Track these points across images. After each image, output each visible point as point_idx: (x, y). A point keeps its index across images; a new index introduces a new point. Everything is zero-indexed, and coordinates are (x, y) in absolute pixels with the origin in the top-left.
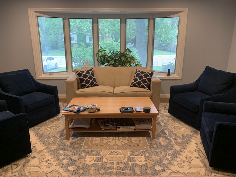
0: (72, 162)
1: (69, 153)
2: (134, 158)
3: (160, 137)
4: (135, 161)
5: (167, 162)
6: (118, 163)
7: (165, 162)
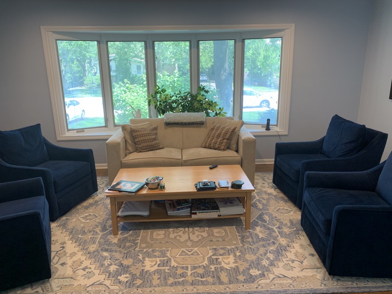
0: (124, 269)
1: (117, 255)
2: (218, 258)
3: (257, 226)
4: (220, 263)
5: (268, 263)
6: (195, 268)
7: (265, 263)
